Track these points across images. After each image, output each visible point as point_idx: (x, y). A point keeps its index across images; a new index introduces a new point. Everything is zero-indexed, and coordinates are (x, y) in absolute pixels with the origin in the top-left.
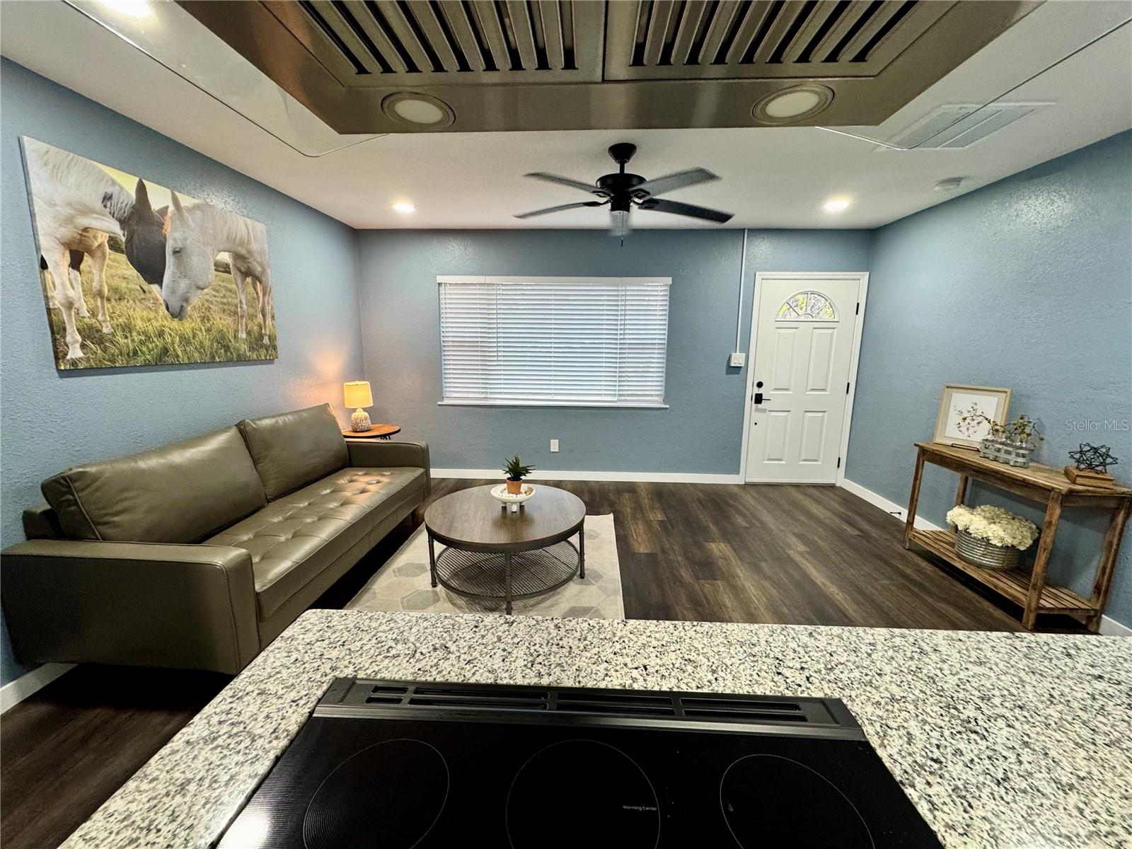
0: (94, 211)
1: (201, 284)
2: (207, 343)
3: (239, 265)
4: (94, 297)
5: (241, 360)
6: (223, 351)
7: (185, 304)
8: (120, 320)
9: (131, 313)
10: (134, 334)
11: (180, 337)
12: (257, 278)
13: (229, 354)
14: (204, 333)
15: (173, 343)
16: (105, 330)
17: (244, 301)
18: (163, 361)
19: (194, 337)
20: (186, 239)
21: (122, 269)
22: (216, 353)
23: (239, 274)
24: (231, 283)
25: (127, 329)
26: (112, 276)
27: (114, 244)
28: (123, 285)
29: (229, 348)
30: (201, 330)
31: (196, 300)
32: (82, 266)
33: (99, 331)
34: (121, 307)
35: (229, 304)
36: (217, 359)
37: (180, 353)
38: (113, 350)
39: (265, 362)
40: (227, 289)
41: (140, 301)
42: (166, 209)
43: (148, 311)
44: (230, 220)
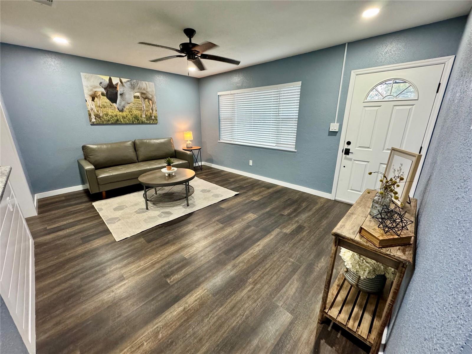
0: (97, 87)
1: (129, 102)
2: (131, 118)
3: (143, 96)
4: (98, 107)
5: (143, 123)
6: (136, 120)
7: (124, 108)
8: (105, 113)
9: (108, 111)
10: (109, 116)
11: (122, 117)
12: (149, 99)
13: (139, 121)
14: (130, 116)
15: (120, 118)
16: (101, 115)
18: (117, 123)
19: (127, 117)
20: (124, 91)
21: (105, 100)
22: (134, 121)
23: (142, 99)
24: (140, 101)
25: (107, 115)
26: (102, 102)
28: (105, 104)
29: (138, 119)
30: (129, 114)
32: (95, 100)
34: (105, 110)
35: (139, 107)
36: (134, 123)
37: (122, 121)
38: (103, 120)
39: (153, 124)
40: (138, 103)
41: (110, 108)
42: (118, 83)
43: (113, 110)
44: (139, 83)
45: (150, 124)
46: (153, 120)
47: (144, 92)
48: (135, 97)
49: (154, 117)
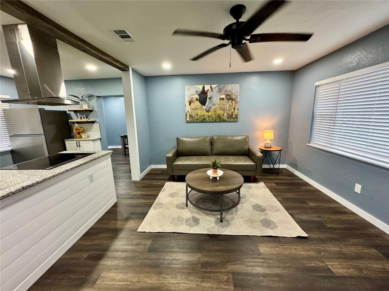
0: (194, 94)
1: (215, 104)
2: (214, 117)
3: (227, 98)
4: (192, 110)
5: (224, 121)
6: (219, 119)
7: (210, 109)
8: (196, 113)
9: (198, 112)
10: (198, 116)
11: (208, 116)
13: (220, 120)
14: (214, 115)
15: (206, 117)
16: (193, 115)
17: (227, 107)
18: (203, 121)
19: (211, 116)
20: (212, 95)
21: (198, 103)
22: (217, 119)
23: (227, 100)
24: (224, 102)
26: (196, 106)
27: (197, 100)
28: (197, 107)
29: (221, 118)
30: (213, 114)
31: (213, 108)
32: (191, 105)
33: (192, 115)
34: (196, 111)
35: (222, 107)
36: (217, 121)
37: (207, 119)
38: (194, 119)
39: (233, 122)
40: (222, 104)
41: (200, 109)
42: (209, 89)
43: (202, 111)
44: (226, 86)
45: (230, 122)
46: (234, 119)
47: (229, 93)
48: (220, 99)
49: (235, 115)
